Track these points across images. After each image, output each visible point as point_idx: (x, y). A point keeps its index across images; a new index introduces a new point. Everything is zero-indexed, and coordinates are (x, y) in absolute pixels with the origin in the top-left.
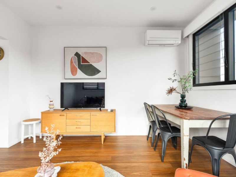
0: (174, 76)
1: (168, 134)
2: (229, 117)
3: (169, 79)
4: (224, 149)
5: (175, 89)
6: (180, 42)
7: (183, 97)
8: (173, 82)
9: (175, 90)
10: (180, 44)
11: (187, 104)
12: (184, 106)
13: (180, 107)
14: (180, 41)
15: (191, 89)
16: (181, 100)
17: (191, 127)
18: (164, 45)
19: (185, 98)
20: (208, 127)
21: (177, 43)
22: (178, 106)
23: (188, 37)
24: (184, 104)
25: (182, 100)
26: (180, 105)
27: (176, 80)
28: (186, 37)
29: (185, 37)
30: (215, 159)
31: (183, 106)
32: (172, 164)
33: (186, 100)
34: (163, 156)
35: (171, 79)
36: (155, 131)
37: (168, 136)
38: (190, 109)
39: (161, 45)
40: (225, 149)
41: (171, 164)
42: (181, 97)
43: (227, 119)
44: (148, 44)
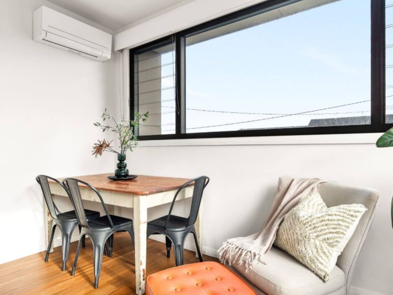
0: (104, 120)
1: (104, 231)
2: (194, 182)
3: (96, 125)
4: (186, 227)
5: (109, 144)
6: (109, 57)
7: (122, 158)
8: (104, 130)
9: (108, 146)
10: (108, 60)
11: (127, 170)
12: (123, 174)
13: (116, 178)
14: (110, 55)
15: (136, 145)
16: (118, 164)
17: (148, 207)
18: (79, 52)
19: (125, 161)
20: (172, 201)
21: (104, 55)
22: (114, 175)
23: (122, 51)
24: (123, 171)
25: (120, 165)
26: (117, 173)
27: (109, 127)
28: (119, 50)
29: (117, 51)
30: (179, 246)
31: (122, 176)
32: (115, 283)
33: (126, 164)
34: (97, 278)
35: (100, 124)
36: (69, 233)
37: (103, 235)
38: (132, 179)
39: (71, 50)
40: (188, 227)
41: (112, 284)
42: (119, 160)
43: (192, 185)
44: (43, 39)
